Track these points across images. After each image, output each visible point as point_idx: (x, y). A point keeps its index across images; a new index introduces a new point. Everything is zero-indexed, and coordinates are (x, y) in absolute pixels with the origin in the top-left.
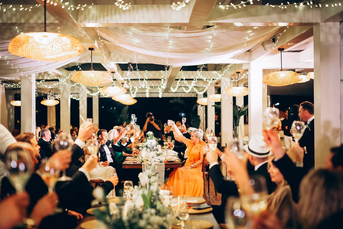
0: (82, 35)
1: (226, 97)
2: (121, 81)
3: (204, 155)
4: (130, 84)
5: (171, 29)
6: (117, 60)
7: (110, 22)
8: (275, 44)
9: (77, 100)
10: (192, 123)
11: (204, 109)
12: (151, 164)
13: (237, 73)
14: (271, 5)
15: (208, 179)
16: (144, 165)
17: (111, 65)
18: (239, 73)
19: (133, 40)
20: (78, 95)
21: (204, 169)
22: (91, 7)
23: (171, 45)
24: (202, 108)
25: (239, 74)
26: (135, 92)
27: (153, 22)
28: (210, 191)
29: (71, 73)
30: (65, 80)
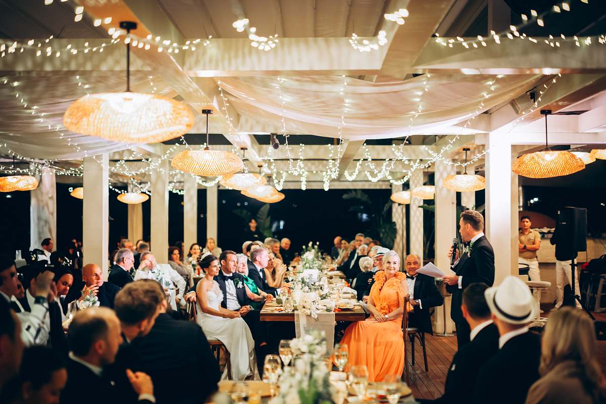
0: (191, 90)
1: (445, 191)
2: (258, 162)
3: (405, 298)
4: (272, 167)
5: (349, 80)
6: (252, 129)
7: (241, 69)
8: (536, 103)
9: (179, 193)
10: (381, 235)
11: (404, 210)
12: (310, 314)
13: (464, 149)
14: (530, 39)
15: (412, 340)
16: (298, 315)
17: (241, 137)
18: (469, 149)
19: (281, 97)
20: (182, 184)
21: (406, 323)
22: (208, 42)
23: (347, 107)
24: (400, 208)
25: (468, 152)
26: (282, 181)
27: (317, 68)
28: (415, 362)
29: (171, 149)
30: (160, 162)
